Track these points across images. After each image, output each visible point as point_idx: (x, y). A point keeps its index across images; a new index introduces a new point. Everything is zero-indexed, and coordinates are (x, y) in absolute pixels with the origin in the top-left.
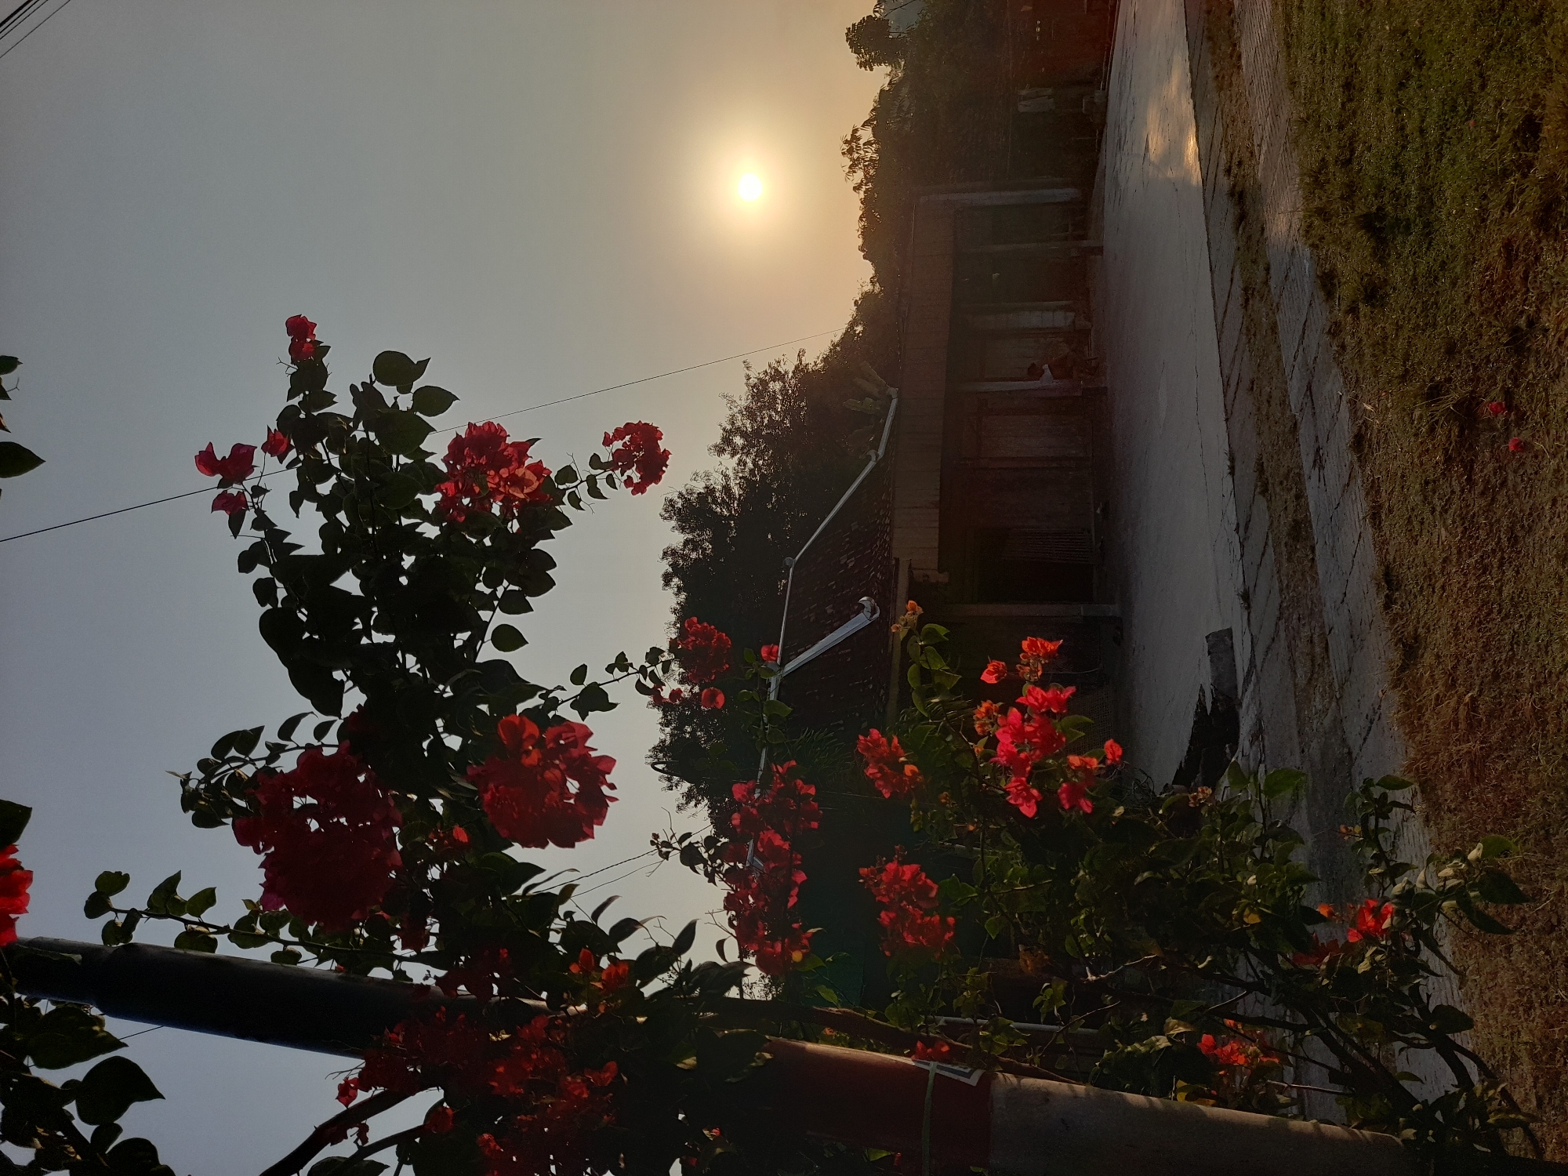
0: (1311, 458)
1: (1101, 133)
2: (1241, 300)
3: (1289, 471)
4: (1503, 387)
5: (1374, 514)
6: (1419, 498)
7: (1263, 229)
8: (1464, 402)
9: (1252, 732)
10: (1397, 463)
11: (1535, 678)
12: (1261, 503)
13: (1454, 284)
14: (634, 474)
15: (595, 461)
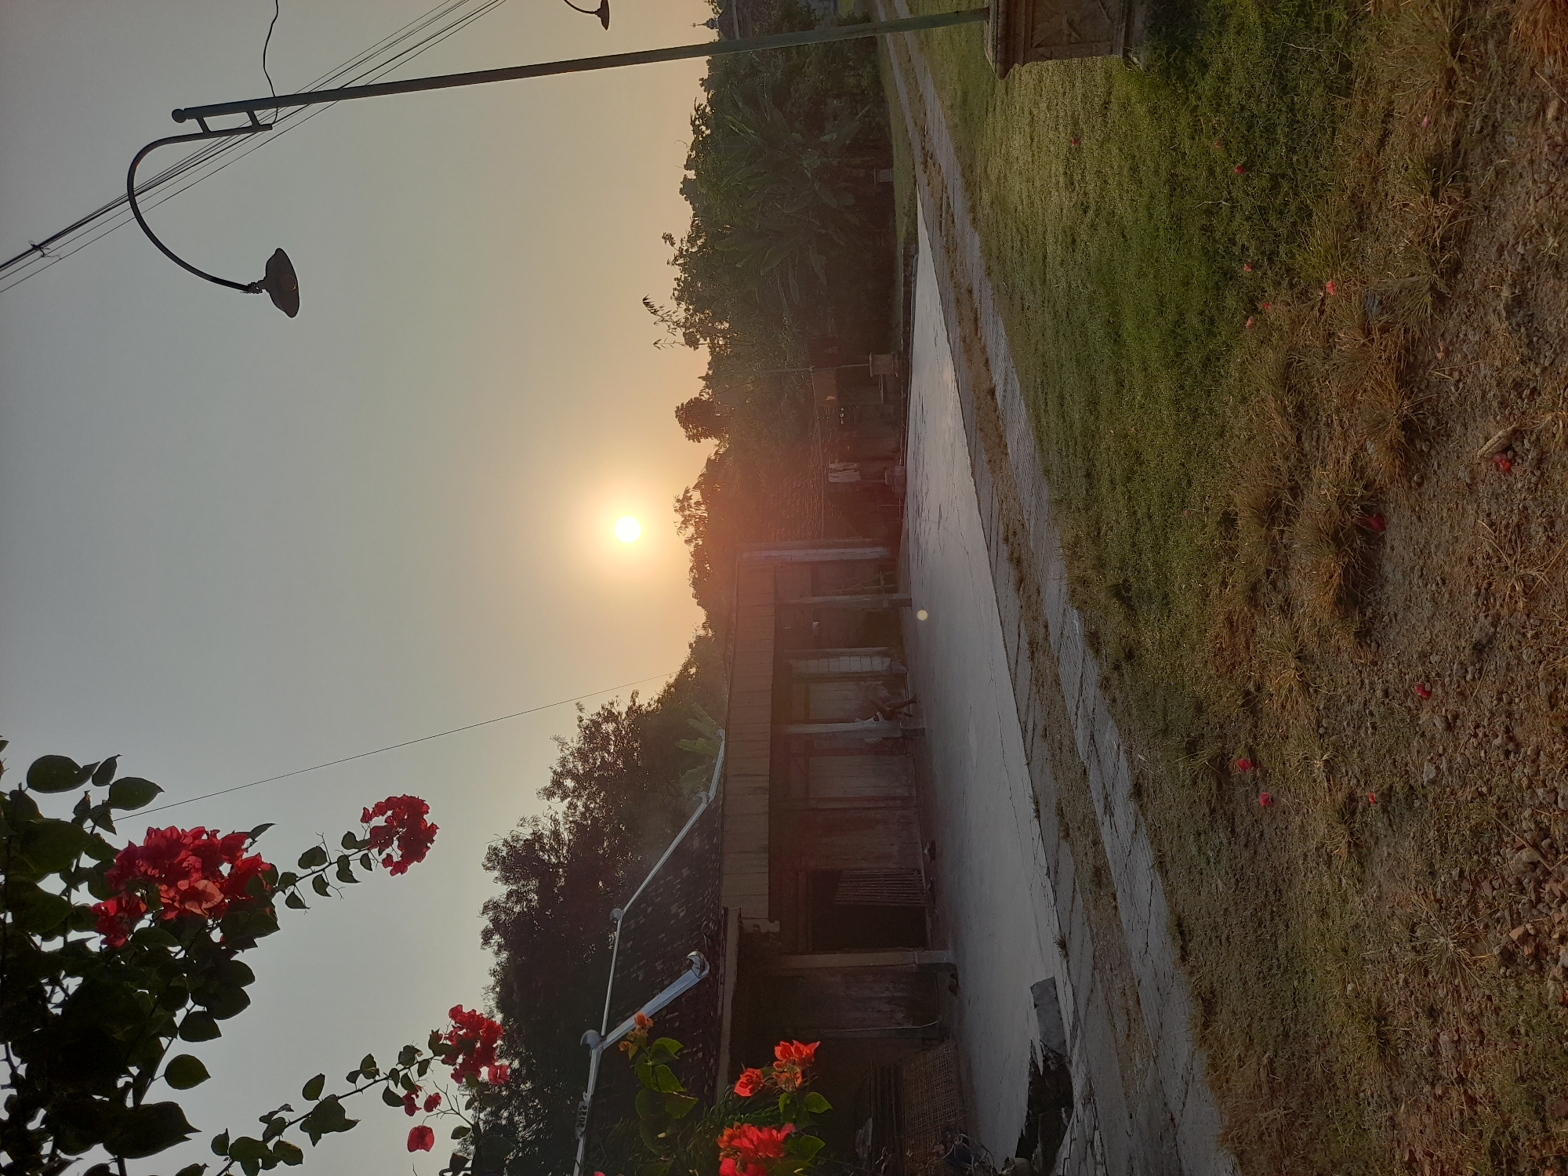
0: (1102, 806)
1: (903, 501)
2: (1028, 653)
3: (1085, 817)
4: (1246, 745)
5: (1160, 862)
6: (1194, 850)
7: (1039, 592)
8: (1217, 757)
9: (1084, 1094)
10: (1172, 813)
11: (1320, 1039)
12: (1065, 847)
13: (1193, 649)
14: (395, 852)
15: (349, 840)
